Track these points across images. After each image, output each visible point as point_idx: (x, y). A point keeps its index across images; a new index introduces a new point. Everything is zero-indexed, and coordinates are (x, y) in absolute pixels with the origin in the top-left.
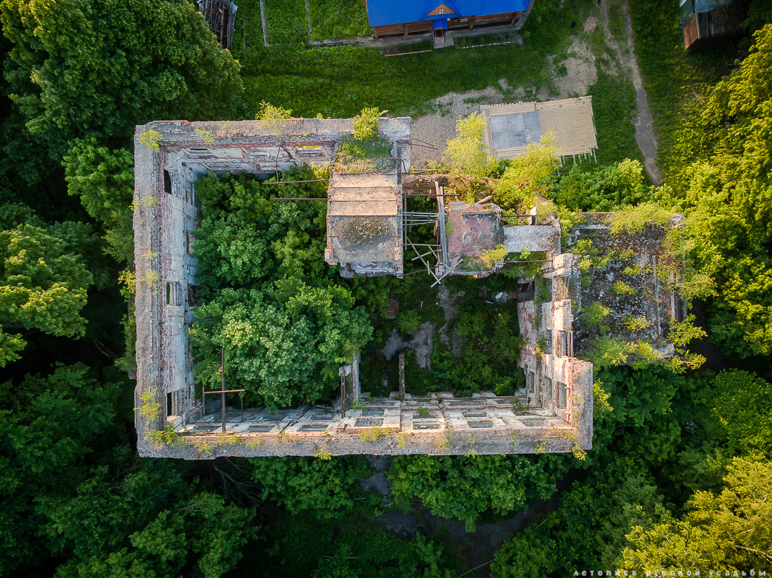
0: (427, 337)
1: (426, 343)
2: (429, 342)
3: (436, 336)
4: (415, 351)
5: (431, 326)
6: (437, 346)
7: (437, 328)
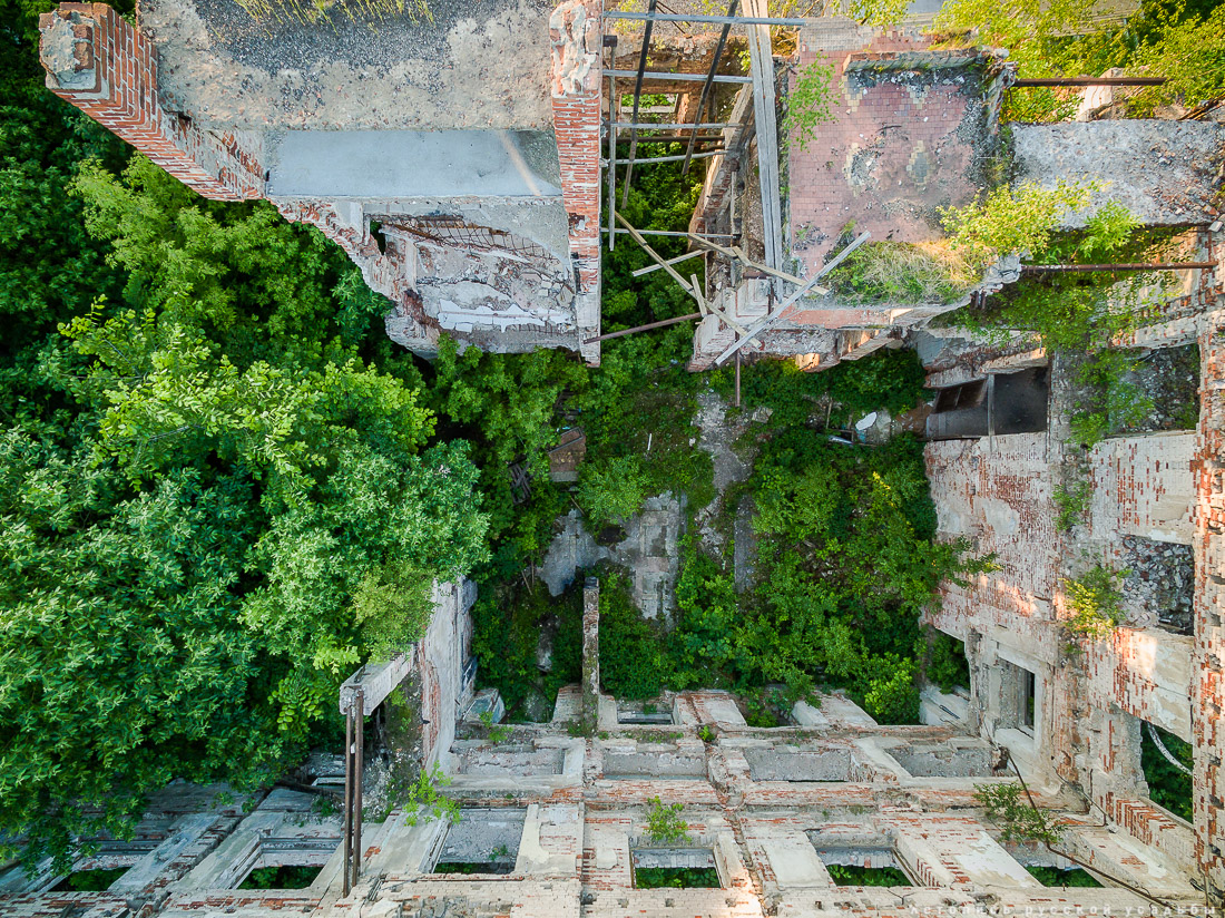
0: (663, 535)
1: (658, 551)
2: (670, 546)
3: (688, 531)
4: (628, 573)
5: (674, 505)
6: (691, 560)
7: (690, 510)
